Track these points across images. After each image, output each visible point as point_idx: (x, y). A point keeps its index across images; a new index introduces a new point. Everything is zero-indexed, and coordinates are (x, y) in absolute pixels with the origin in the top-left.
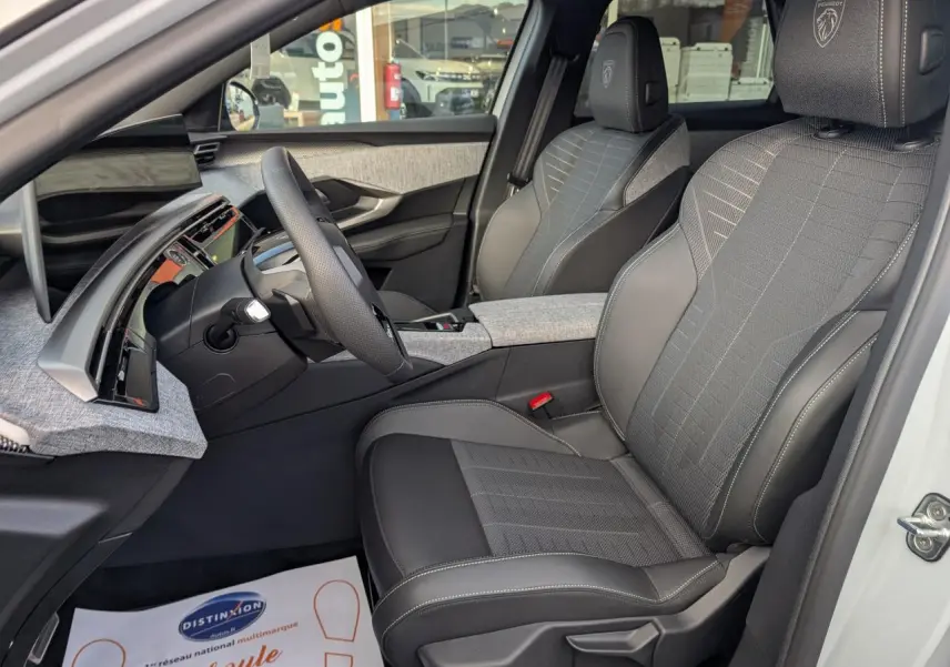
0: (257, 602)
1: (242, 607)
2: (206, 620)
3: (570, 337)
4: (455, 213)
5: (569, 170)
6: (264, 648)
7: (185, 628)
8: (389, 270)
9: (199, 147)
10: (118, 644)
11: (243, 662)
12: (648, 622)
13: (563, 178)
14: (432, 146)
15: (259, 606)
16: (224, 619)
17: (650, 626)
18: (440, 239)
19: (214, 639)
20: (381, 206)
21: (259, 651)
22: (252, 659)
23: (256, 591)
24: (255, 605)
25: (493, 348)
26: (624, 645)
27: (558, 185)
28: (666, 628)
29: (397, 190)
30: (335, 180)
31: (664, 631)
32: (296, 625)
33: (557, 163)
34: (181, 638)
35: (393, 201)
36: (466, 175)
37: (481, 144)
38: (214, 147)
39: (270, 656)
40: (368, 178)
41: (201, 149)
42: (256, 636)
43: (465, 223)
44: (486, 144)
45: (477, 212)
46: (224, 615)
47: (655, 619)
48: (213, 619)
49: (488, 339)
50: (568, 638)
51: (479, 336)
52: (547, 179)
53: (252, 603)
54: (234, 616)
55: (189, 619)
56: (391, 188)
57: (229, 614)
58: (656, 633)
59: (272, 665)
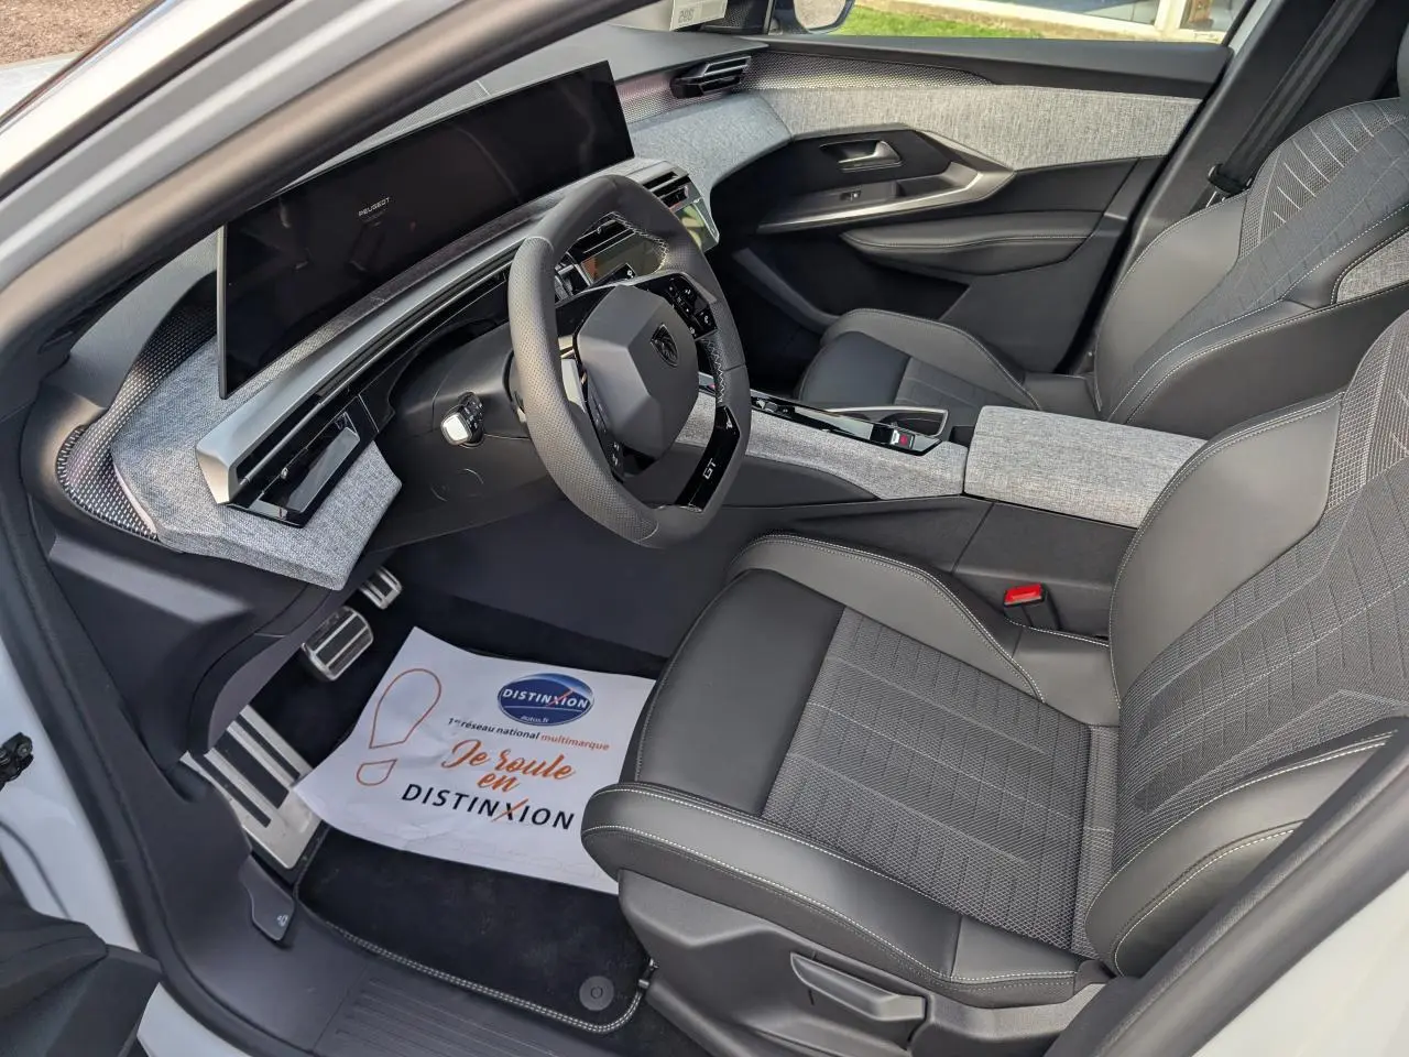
0: (585, 699)
1: (569, 697)
2: (528, 696)
3: (1098, 515)
4: (1106, 214)
5: (1317, 185)
6: (561, 758)
7: (504, 695)
8: (965, 287)
9: (708, 66)
10: (438, 681)
11: (534, 762)
12: (916, 994)
13: (1302, 197)
14: (1094, 95)
15: (584, 706)
16: (544, 704)
17: (919, 1002)
18: (1061, 254)
19: (524, 722)
20: (978, 183)
21: (555, 760)
22: (544, 764)
23: (589, 685)
24: (582, 701)
25: (964, 494)
26: (868, 1006)
27: (1287, 210)
28: (937, 1016)
29: (1009, 164)
30: (914, 131)
31: (933, 1019)
32: (606, 747)
33: (1302, 168)
34: (496, 703)
35: (998, 180)
36: (1142, 154)
37: (1184, 101)
38: (743, 62)
39: (560, 772)
40: (967, 137)
41: (710, 69)
42: (562, 740)
43: (1116, 234)
44: (1194, 103)
45: (1145, 222)
46: (547, 699)
47: (932, 996)
48: (535, 697)
49: (959, 478)
50: (793, 955)
51: (945, 469)
52: (1273, 192)
53: (579, 697)
54: (554, 705)
55: (514, 686)
56: (1001, 159)
57: (552, 700)
58: (920, 1015)
59: (557, 782)
